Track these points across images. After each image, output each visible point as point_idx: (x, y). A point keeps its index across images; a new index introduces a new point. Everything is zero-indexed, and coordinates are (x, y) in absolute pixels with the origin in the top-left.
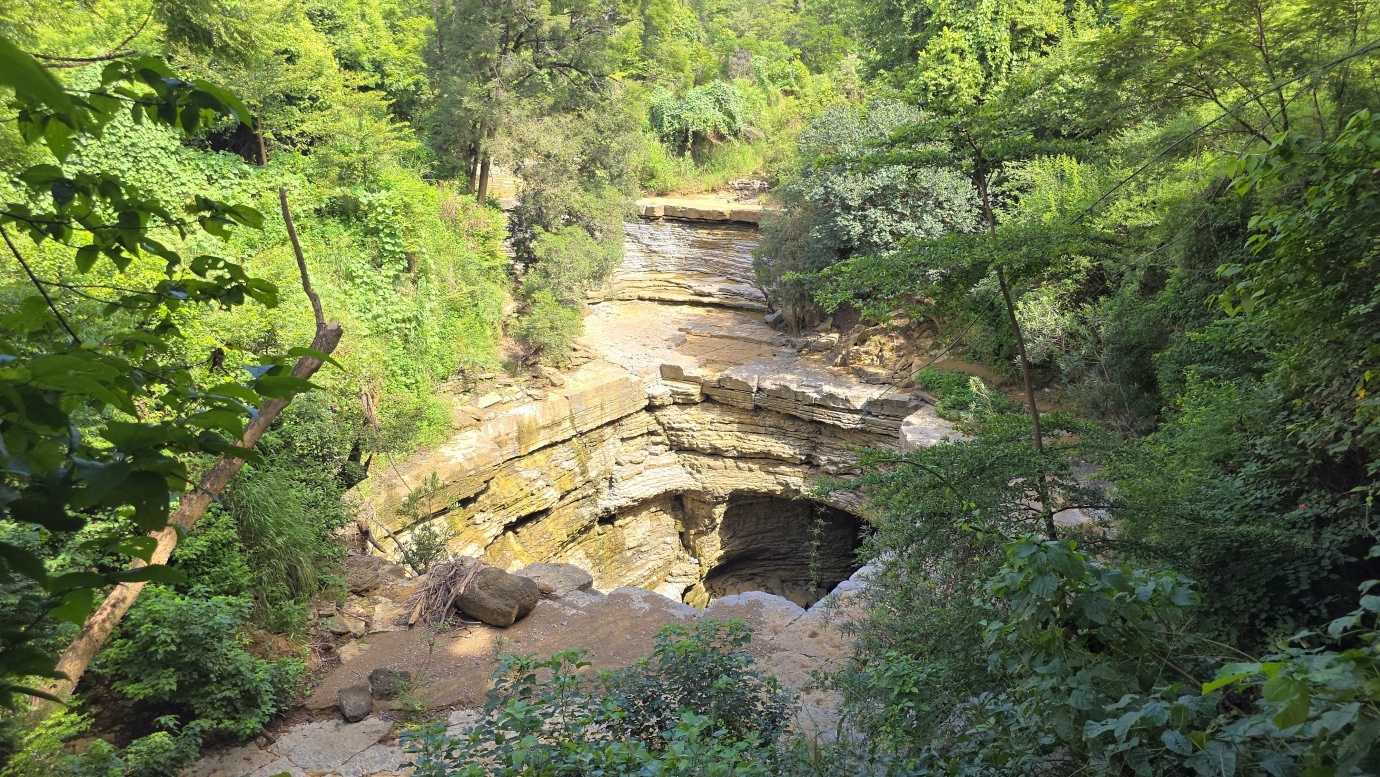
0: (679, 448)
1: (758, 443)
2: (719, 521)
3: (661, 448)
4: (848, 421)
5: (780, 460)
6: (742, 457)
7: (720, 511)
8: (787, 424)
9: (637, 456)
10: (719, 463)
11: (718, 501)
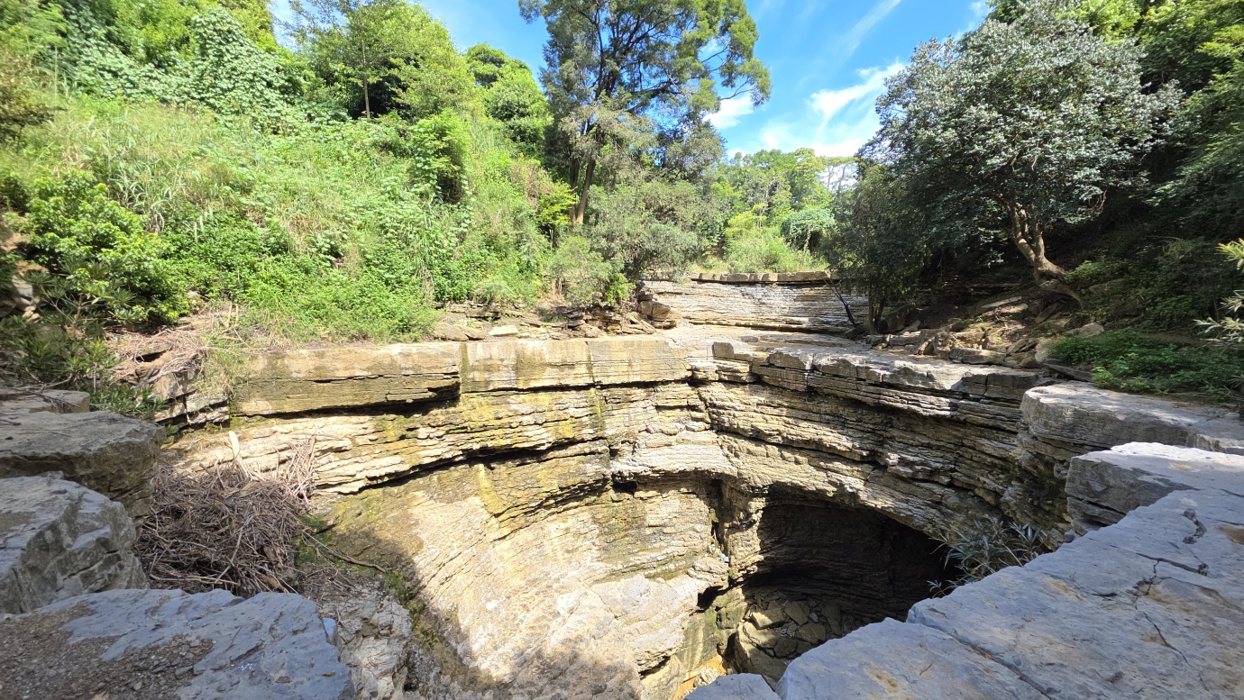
0: (719, 428)
1: (808, 431)
2: (757, 517)
3: (701, 424)
5: (834, 454)
6: (787, 445)
7: (758, 504)
8: (846, 412)
9: (670, 428)
10: (761, 449)
11: (755, 492)
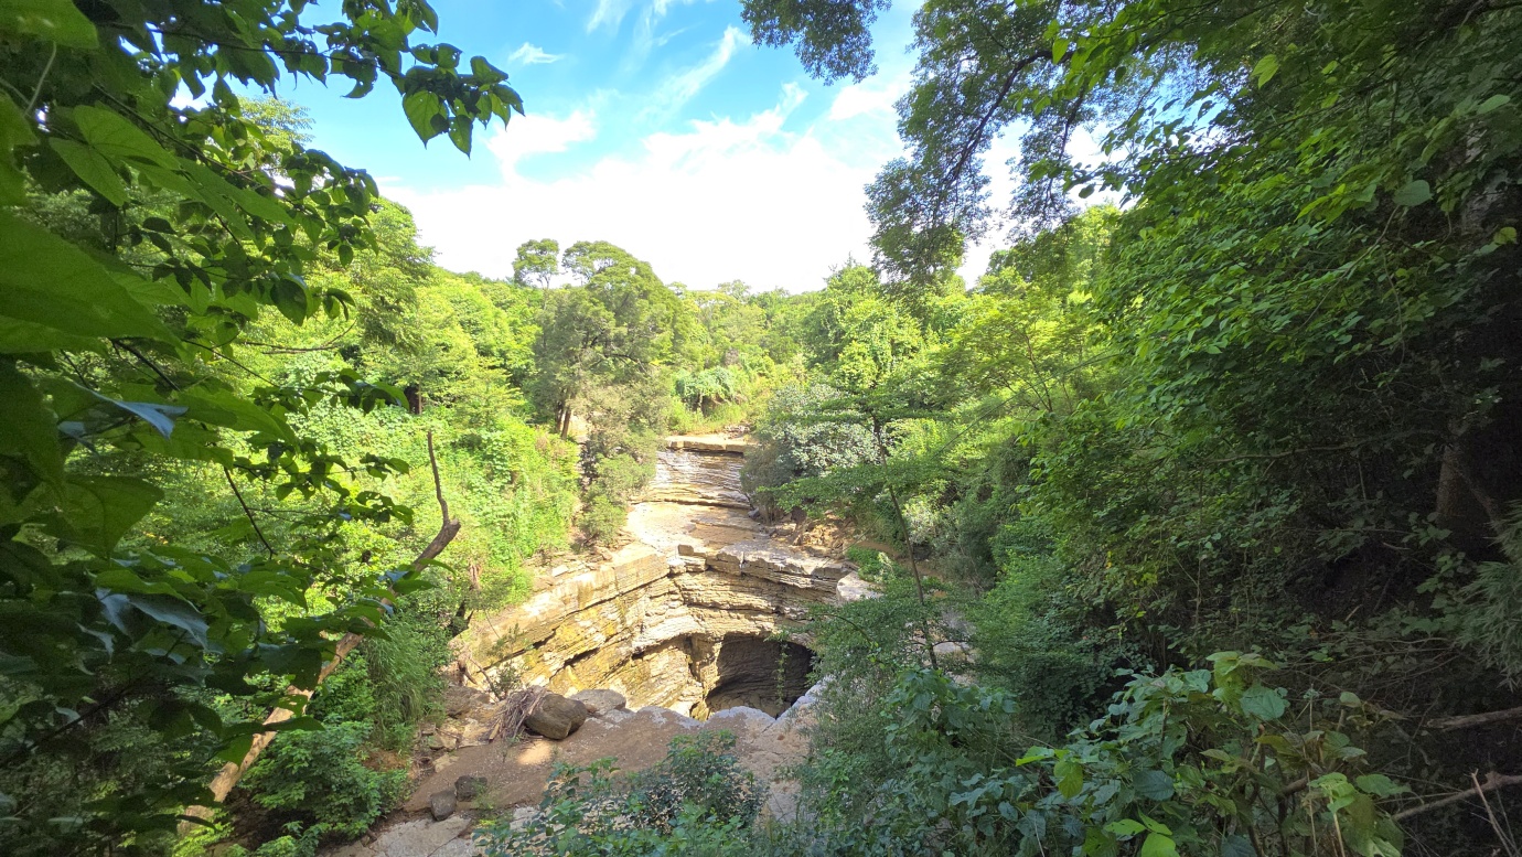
0: (689, 603)
1: (744, 599)
2: (717, 655)
3: (678, 603)
4: (803, 583)
5: (758, 611)
6: (733, 609)
7: (718, 647)
8: (763, 585)
9: (661, 609)
10: (717, 613)
11: (716, 640)
